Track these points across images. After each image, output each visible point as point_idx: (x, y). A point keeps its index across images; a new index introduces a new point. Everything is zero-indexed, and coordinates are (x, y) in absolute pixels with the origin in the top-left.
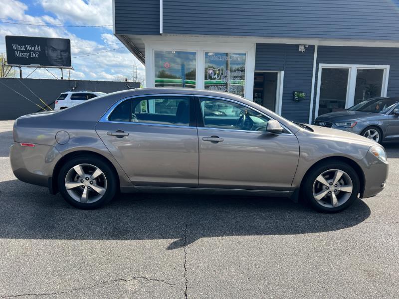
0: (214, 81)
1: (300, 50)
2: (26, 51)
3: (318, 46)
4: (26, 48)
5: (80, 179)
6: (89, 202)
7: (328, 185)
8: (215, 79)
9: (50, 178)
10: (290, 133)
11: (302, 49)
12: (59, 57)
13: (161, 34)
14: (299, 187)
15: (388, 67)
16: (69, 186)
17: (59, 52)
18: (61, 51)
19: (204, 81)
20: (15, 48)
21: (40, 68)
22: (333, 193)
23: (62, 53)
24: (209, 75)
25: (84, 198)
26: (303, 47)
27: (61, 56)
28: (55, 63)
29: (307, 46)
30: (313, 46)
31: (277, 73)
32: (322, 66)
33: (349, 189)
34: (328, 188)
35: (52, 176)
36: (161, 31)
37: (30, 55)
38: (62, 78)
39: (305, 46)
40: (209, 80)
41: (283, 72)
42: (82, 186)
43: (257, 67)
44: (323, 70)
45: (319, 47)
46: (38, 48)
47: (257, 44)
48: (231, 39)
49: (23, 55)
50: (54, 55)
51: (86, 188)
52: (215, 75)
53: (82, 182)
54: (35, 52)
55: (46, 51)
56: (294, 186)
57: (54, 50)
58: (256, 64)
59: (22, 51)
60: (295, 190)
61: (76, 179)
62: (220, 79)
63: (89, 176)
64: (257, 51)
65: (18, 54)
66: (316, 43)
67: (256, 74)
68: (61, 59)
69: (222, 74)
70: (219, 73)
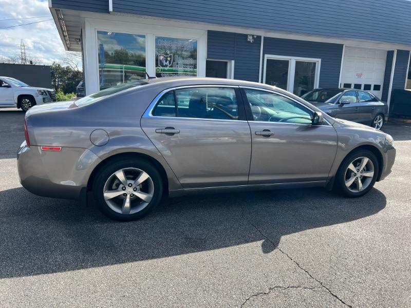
0: (166, 68)
1: (248, 40)
5: (121, 186)
7: (356, 172)
8: (166, 66)
9: (83, 189)
10: (329, 125)
11: (250, 39)
13: (110, 13)
15: (320, 60)
16: (109, 195)
19: (155, 68)
22: (359, 178)
24: (161, 61)
25: (127, 208)
26: (251, 38)
29: (255, 37)
30: (260, 37)
31: (226, 64)
32: (267, 56)
33: (371, 174)
34: (355, 175)
35: (86, 186)
36: (111, 9)
39: (253, 36)
40: (161, 68)
41: (233, 62)
43: (209, 55)
44: (268, 60)
45: (265, 38)
47: (208, 31)
48: (183, 23)
51: (128, 196)
52: (166, 62)
53: (124, 190)
56: (331, 175)
58: (208, 51)
61: (114, 186)
62: (171, 66)
63: (132, 182)
64: (208, 39)
66: (262, 34)
67: (207, 62)
69: (174, 61)
70: (171, 59)
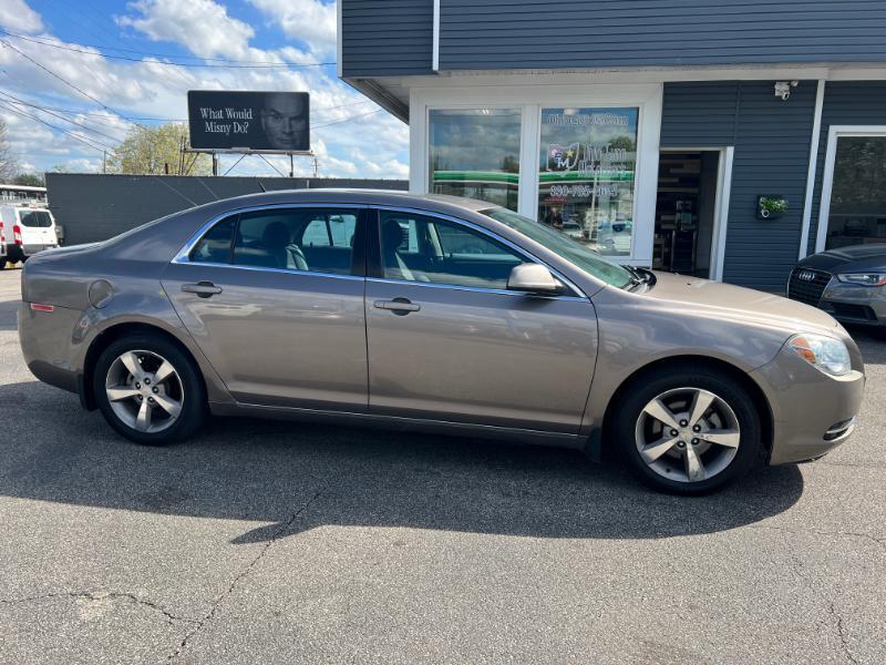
0: (562, 174)
1: (777, 94)
2: (226, 121)
3: (827, 83)
4: (225, 114)
5: (135, 380)
6: (151, 430)
7: (676, 426)
8: (563, 169)
10: (576, 295)
11: (781, 91)
12: (287, 130)
13: (435, 73)
14: (600, 425)
16: (115, 394)
17: (287, 119)
18: (291, 119)
19: (539, 174)
20: (205, 115)
21: (250, 154)
22: (689, 446)
23: (293, 122)
24: (551, 160)
25: (141, 421)
26: (785, 87)
27: (291, 127)
28: (278, 143)
29: (795, 84)
30: (815, 83)
31: (717, 153)
32: (836, 131)
33: (731, 439)
34: (675, 433)
35: (82, 373)
36: (436, 66)
37: (232, 130)
38: (291, 174)
39: (789, 82)
40: (550, 173)
41: (730, 151)
42: (139, 395)
43: (664, 139)
44: (841, 141)
45: (828, 85)
46: (247, 115)
47: (665, 84)
48: (605, 74)
49: (221, 129)
50: (276, 127)
51: (145, 400)
52: (563, 160)
54: (241, 122)
55: (263, 120)
56: (586, 422)
57: (278, 116)
58: (662, 131)
59: (219, 122)
60: (592, 432)
62: (576, 169)
63: (150, 376)
64: (665, 101)
65: (209, 128)
66: (820, 74)
67: (663, 156)
68: (291, 134)
69: (581, 157)
70: (574, 155)
